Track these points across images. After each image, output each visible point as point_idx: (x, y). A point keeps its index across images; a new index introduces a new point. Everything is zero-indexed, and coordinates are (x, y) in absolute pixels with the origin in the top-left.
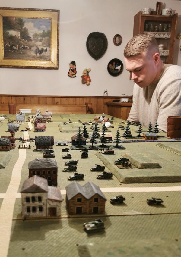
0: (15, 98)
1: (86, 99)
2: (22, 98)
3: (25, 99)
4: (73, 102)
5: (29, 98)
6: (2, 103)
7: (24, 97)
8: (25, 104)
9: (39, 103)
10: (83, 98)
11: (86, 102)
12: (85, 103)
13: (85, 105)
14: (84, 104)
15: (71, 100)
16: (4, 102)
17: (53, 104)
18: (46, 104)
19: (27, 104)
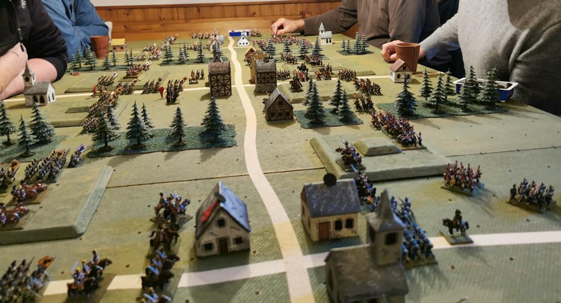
0: (182, 9)
1: (301, 4)
2: (195, 9)
3: (199, 11)
4: (280, 11)
5: (206, 9)
6: (162, 18)
7: (198, 7)
8: (200, 18)
9: (223, 16)
10: (296, 3)
11: (302, 10)
12: (301, 12)
13: (300, 15)
14: (299, 13)
15: (277, 7)
16: (165, 18)
17: (247, 16)
18: (236, 16)
19: (204, 18)
